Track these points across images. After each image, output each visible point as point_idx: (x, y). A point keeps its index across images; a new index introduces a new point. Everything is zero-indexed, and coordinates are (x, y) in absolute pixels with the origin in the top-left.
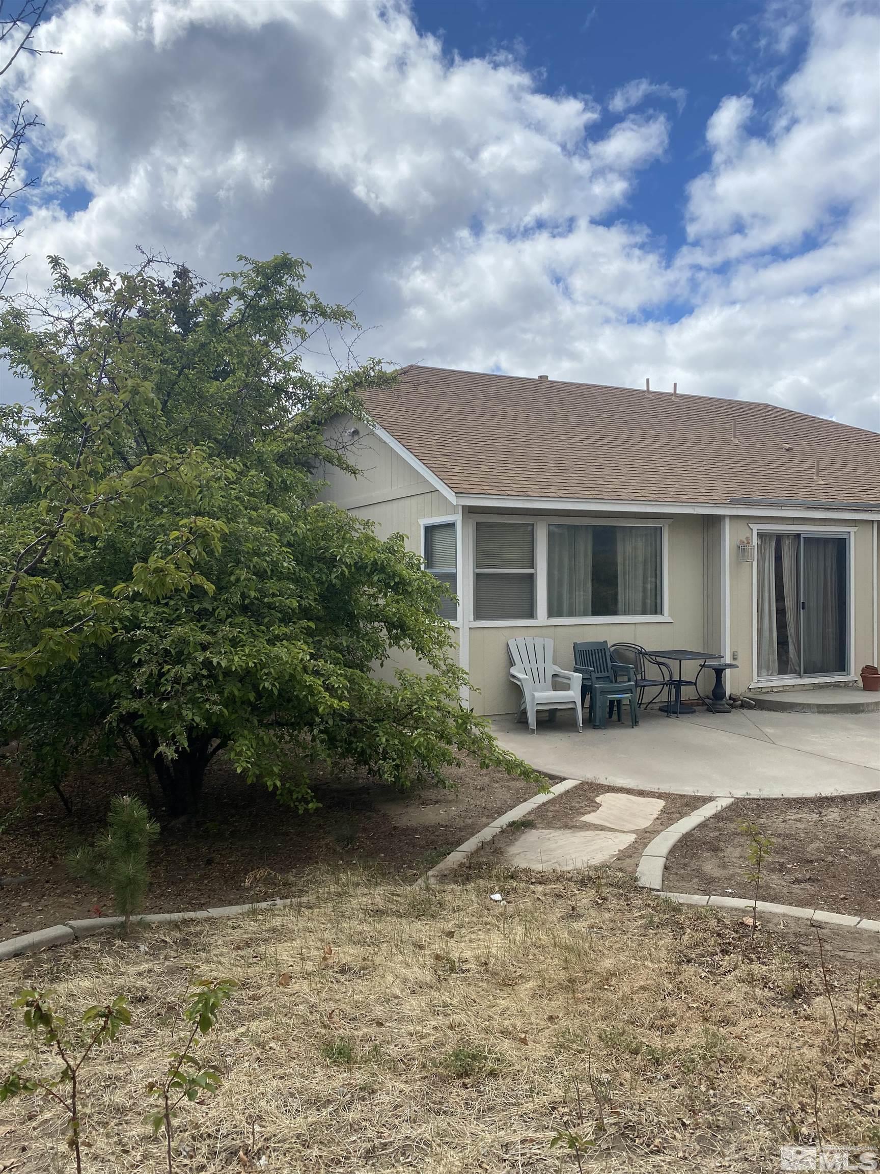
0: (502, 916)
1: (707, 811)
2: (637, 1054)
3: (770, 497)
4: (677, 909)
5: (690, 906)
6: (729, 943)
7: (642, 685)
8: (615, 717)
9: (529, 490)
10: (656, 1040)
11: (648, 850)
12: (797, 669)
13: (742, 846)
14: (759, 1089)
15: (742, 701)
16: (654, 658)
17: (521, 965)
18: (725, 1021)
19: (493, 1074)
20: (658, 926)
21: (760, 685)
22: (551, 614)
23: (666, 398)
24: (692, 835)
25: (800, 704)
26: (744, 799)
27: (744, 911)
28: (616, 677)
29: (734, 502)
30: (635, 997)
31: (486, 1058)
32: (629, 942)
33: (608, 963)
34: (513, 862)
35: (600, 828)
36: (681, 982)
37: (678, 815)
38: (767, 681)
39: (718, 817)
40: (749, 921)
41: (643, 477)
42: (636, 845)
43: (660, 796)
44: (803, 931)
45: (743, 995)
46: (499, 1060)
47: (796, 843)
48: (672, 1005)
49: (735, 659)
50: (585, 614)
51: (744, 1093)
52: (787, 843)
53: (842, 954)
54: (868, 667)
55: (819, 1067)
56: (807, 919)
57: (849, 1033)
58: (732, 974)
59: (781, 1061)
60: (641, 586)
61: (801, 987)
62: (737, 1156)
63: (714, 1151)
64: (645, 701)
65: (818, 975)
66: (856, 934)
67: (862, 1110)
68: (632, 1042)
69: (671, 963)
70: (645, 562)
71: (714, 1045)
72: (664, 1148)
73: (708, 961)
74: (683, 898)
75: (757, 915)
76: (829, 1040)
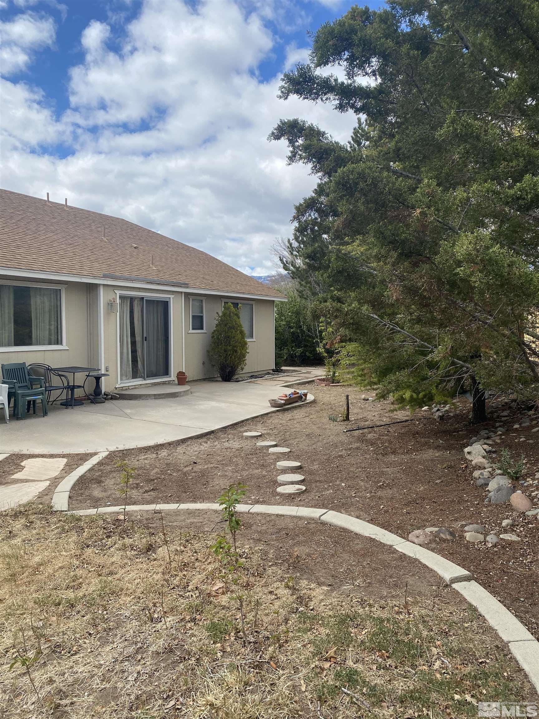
1: (94, 461)
2: (59, 604)
3: (126, 274)
4: (79, 519)
5: (86, 516)
6: (111, 532)
7: (49, 389)
8: (31, 412)
10: (71, 595)
11: (58, 489)
12: (143, 375)
13: (114, 477)
14: (131, 603)
15: (111, 395)
16: (57, 372)
18: (111, 573)
20: (67, 531)
21: (122, 385)
23: (60, 207)
24: (85, 476)
25: (144, 395)
26: (114, 452)
27: (118, 513)
28: (31, 385)
29: (105, 276)
30: (55, 574)
32: (50, 544)
33: (37, 559)
35: (25, 481)
36: (84, 559)
37: (76, 466)
38: (125, 383)
39: (100, 463)
40: (122, 517)
41: (47, 256)
42: (50, 487)
43: (63, 456)
44: (150, 517)
45: (120, 557)
47: (145, 471)
48: (79, 572)
49: (107, 371)
50: (9, 345)
51: (123, 607)
52: (140, 472)
53: (171, 524)
54: (180, 372)
55: (162, 582)
56: (153, 510)
57: (176, 561)
58: (113, 547)
59: (142, 585)
60: (48, 327)
61: (151, 545)
62: (121, 640)
63: (108, 642)
64: (51, 399)
65: (159, 538)
66: (177, 513)
67: (183, 597)
68: (56, 599)
69: (78, 550)
70: (50, 311)
71: (106, 587)
72: (79, 650)
73: (99, 544)
74: (82, 513)
75: (126, 513)
76: (166, 568)
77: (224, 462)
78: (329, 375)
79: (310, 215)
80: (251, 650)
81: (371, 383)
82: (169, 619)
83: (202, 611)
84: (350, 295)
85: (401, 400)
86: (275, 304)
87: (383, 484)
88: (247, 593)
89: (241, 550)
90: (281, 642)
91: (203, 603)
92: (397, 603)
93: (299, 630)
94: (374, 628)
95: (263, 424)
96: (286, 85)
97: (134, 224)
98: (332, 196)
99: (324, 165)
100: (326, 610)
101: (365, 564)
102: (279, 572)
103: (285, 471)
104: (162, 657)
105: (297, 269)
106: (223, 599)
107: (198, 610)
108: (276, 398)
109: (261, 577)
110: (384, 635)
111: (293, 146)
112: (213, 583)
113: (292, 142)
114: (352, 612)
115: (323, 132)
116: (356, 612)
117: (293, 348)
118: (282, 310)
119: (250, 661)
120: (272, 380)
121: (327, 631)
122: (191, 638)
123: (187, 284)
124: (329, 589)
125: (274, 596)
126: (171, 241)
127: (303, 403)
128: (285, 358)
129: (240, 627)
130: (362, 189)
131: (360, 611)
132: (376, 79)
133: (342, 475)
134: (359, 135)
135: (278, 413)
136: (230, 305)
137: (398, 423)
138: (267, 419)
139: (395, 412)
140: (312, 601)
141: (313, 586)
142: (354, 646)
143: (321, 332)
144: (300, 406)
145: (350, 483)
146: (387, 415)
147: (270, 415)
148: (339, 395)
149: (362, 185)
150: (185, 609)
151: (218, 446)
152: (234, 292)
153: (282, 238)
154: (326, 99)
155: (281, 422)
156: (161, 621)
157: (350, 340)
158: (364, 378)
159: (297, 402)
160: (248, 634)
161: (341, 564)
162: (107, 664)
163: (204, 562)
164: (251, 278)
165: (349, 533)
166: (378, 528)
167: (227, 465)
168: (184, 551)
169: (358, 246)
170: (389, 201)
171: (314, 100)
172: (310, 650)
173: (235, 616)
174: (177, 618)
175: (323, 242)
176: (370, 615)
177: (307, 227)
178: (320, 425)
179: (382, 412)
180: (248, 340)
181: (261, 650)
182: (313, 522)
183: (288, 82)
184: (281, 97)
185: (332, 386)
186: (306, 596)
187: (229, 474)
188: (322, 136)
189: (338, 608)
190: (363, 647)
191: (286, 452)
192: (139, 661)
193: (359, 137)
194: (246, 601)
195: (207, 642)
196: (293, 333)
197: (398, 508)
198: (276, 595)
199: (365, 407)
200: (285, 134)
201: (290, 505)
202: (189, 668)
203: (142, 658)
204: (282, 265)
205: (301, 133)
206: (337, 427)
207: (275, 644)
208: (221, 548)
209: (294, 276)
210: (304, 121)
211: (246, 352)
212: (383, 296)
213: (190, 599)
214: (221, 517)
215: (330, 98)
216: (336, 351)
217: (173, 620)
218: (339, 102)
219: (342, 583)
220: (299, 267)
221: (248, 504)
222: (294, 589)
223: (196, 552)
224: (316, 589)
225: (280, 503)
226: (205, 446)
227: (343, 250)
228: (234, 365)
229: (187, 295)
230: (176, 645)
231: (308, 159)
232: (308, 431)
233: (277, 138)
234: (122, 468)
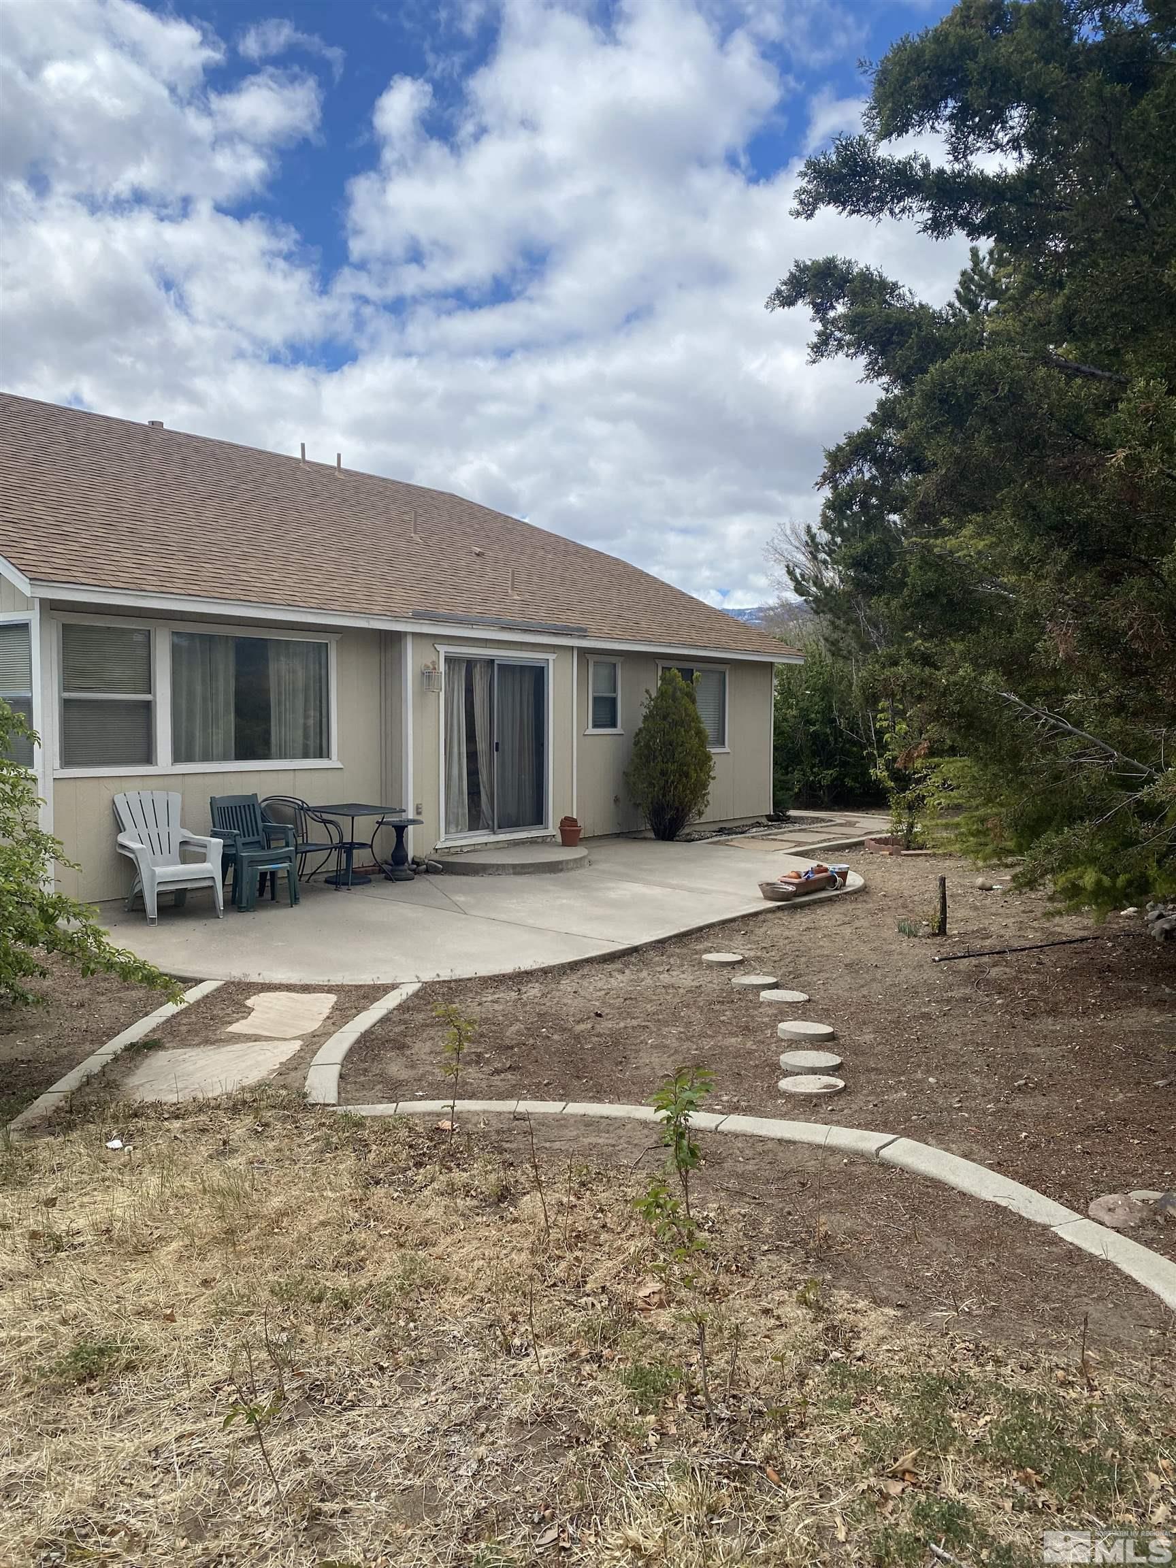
0: (125, 1166)
1: (389, 1002)
2: (320, 1301)
3: (459, 612)
4: (359, 1124)
5: (374, 1118)
6: (424, 1154)
7: (303, 851)
8: (267, 895)
9: (144, 582)
10: (343, 1282)
11: (320, 1057)
12: (490, 823)
13: (432, 1039)
14: (465, 1309)
15: (427, 864)
16: (318, 814)
17: (158, 1224)
18: (424, 1243)
19: (130, 1367)
20: (336, 1148)
21: (449, 844)
22: (177, 758)
23: (327, 472)
24: (373, 1033)
25: (492, 866)
26: (432, 984)
27: (439, 1115)
28: (268, 841)
29: (418, 616)
30: (312, 1236)
31: (118, 1350)
32: (301, 1172)
33: (276, 1202)
34: (135, 1097)
35: (253, 1038)
36: (369, 1209)
37: (354, 1011)
38: (456, 839)
39: (402, 1008)
40: (446, 1125)
41: (300, 575)
42: (302, 1054)
43: (329, 989)
44: (505, 1127)
45: (443, 1209)
46: (137, 1348)
47: (494, 1028)
48: (361, 1236)
49: (419, 813)
50: (225, 758)
51: (449, 1318)
52: (484, 1029)
53: (548, 1145)
54: (566, 818)
55: (529, 1271)
56: (510, 1113)
57: (559, 1227)
58: (429, 1188)
59: (488, 1272)
60: (301, 721)
61: (506, 1188)
62: (444, 1388)
63: (418, 1389)
64: (307, 871)
65: (524, 1173)
66: (561, 1121)
67: (575, 1306)
68: (313, 1289)
69: (356, 1188)
70: (306, 688)
71: (413, 1271)
72: (359, 1401)
73: (399, 1179)
74: (365, 1110)
75: (455, 1116)
76: (539, 1239)
77: (660, 1017)
78: (900, 831)
79: (860, 471)
80: (722, 1435)
81: (1001, 852)
82: (544, 1352)
83: (614, 1340)
84: (952, 650)
85: (1073, 891)
86: (775, 670)
87: (1026, 1084)
88: (713, 1309)
89: (699, 1212)
90: (790, 1424)
91: (617, 1322)
92: (1062, 1362)
93: (830, 1403)
94: (1006, 1414)
95: (747, 937)
96: (810, 187)
97: (475, 504)
98: (914, 425)
99: (894, 358)
100: (893, 1363)
101: (983, 1262)
102: (785, 1267)
103: (797, 1043)
104: (529, 1432)
105: (827, 591)
106: (662, 1319)
107: (608, 1336)
108: (775, 878)
109: (743, 1276)
110: (1031, 1432)
111: (824, 320)
112: (639, 1279)
113: (820, 310)
114: (954, 1371)
115: (894, 284)
116: (963, 1373)
117: (815, 770)
118: (789, 683)
119: (720, 1460)
120: (768, 839)
121: (896, 1411)
122: (591, 1398)
123: (585, 631)
124: (899, 1314)
125: (773, 1321)
126: (553, 539)
127: (838, 892)
128: (796, 790)
129: (698, 1383)
130: (985, 409)
131: (972, 1373)
132: (1021, 156)
133: (928, 1058)
134: (973, 288)
135: (780, 914)
136: (675, 675)
137: (1064, 943)
138: (755, 926)
139: (1057, 920)
140: (859, 1338)
141: (862, 1304)
142: (960, 1451)
143: (880, 733)
144: (830, 900)
145: (947, 1077)
146: (1035, 924)
147: (761, 917)
148: (922, 877)
149: (984, 399)
150: (579, 1332)
151: (649, 981)
152: (684, 645)
153: (793, 524)
154: (903, 211)
155: (787, 933)
156: (528, 1355)
157: (953, 751)
158: (983, 840)
159: (823, 889)
160: (716, 1400)
161: (926, 1261)
162: (416, 1434)
163: (619, 1233)
164: (722, 615)
165: (946, 1190)
166: (1015, 1184)
167: (666, 1023)
168: (575, 1206)
169: (972, 537)
170: (1051, 434)
171: (873, 214)
172: (856, 1449)
173: (686, 1357)
174: (561, 1352)
175: (887, 529)
176: (996, 1383)
177: (852, 498)
178: (877, 944)
179: (1024, 917)
180: (713, 751)
181: (744, 1440)
182: (861, 1161)
183: (815, 178)
184: (798, 214)
185: (905, 855)
186: (847, 1327)
187: (673, 1043)
188: (891, 293)
189: (922, 1359)
190: (980, 1456)
191: (799, 1002)
192: (483, 1435)
193: (974, 293)
194: (711, 1326)
195: (625, 1408)
196: (815, 735)
197: (1061, 1140)
198: (778, 1318)
199: (984, 907)
200: (805, 292)
201: (808, 1120)
202: (587, 1461)
203: (487, 1429)
204: (792, 585)
205: (841, 287)
206: (917, 951)
207: (776, 1428)
208: (658, 1206)
209: (818, 607)
210: (850, 262)
211: (709, 776)
212: (1034, 650)
213: (590, 1312)
214: (655, 1137)
215: (911, 208)
216: (916, 776)
217: (553, 1354)
218: (930, 216)
219: (929, 1303)
220: (832, 587)
221: (714, 1111)
222: (819, 1310)
223: (602, 1210)
224: (869, 1312)
225: (786, 1113)
226: (619, 980)
227: (936, 546)
228: (681, 803)
229: (583, 652)
230: (559, 1410)
231: (858, 348)
232: (851, 956)
233: (789, 301)
234: (448, 1020)
